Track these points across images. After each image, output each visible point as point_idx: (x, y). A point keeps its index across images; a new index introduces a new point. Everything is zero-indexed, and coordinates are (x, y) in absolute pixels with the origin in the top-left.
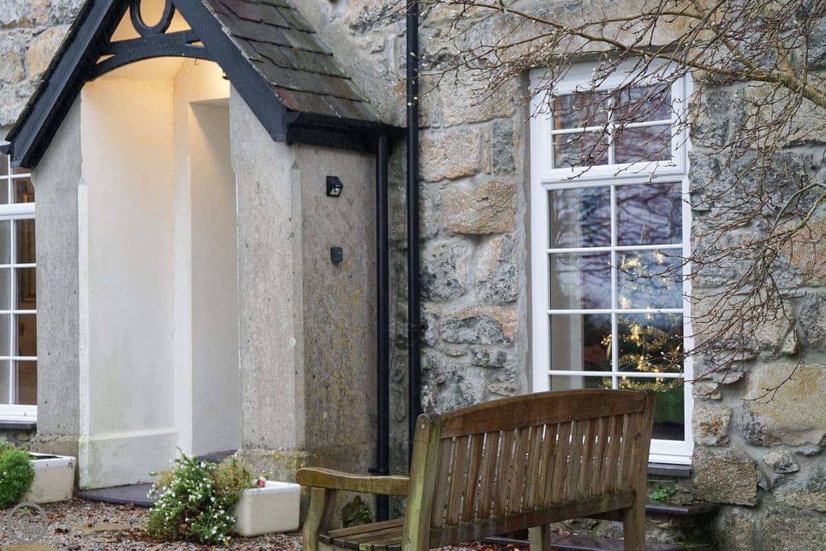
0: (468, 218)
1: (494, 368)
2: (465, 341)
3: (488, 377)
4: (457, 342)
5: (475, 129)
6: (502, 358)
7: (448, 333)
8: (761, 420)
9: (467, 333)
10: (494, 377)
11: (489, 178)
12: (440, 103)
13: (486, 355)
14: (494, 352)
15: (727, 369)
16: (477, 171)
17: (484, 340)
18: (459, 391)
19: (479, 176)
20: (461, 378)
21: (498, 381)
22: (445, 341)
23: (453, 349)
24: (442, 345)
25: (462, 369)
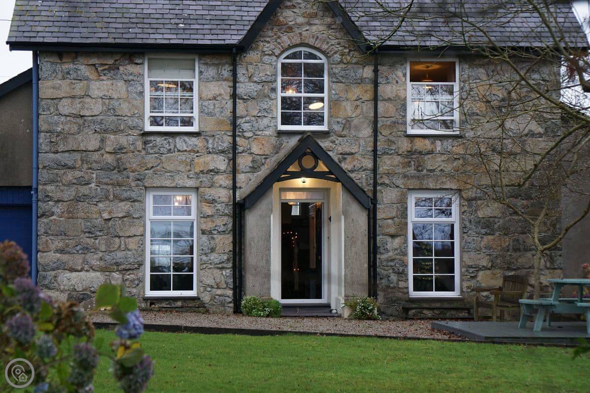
0: (392, 230)
1: (401, 273)
2: (390, 266)
3: (398, 276)
4: (387, 266)
5: (395, 206)
6: (403, 271)
7: (384, 264)
8: (482, 285)
9: (392, 264)
10: (400, 276)
11: (398, 220)
12: (382, 197)
13: (399, 269)
14: (401, 269)
15: (473, 272)
16: (395, 217)
17: (397, 266)
18: (389, 280)
19: (395, 219)
20: (389, 276)
21: (402, 277)
22: (383, 266)
23: (386, 268)
24: (382, 267)
25: (390, 274)
